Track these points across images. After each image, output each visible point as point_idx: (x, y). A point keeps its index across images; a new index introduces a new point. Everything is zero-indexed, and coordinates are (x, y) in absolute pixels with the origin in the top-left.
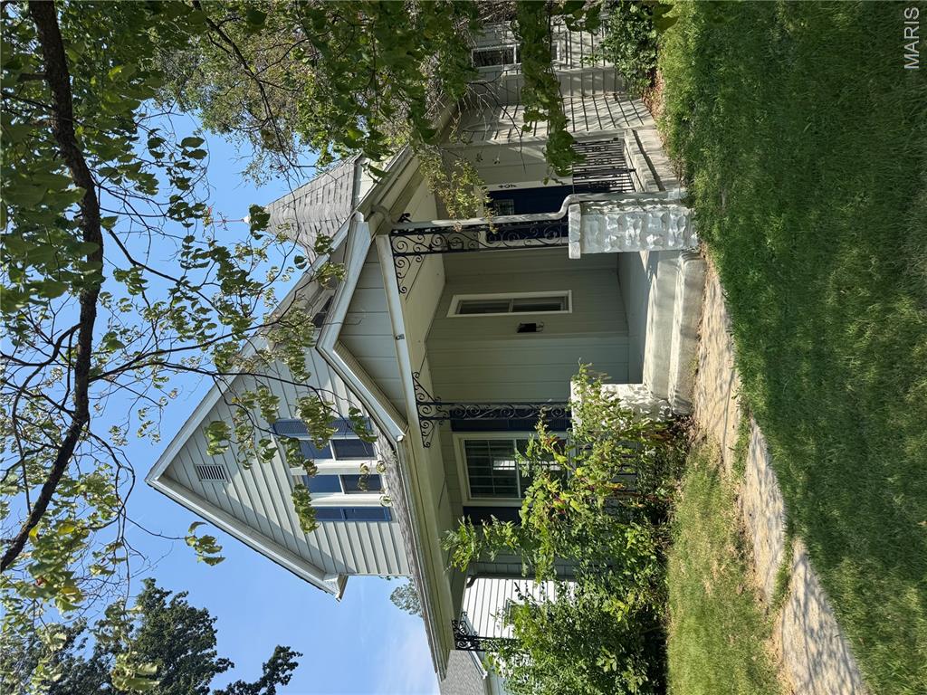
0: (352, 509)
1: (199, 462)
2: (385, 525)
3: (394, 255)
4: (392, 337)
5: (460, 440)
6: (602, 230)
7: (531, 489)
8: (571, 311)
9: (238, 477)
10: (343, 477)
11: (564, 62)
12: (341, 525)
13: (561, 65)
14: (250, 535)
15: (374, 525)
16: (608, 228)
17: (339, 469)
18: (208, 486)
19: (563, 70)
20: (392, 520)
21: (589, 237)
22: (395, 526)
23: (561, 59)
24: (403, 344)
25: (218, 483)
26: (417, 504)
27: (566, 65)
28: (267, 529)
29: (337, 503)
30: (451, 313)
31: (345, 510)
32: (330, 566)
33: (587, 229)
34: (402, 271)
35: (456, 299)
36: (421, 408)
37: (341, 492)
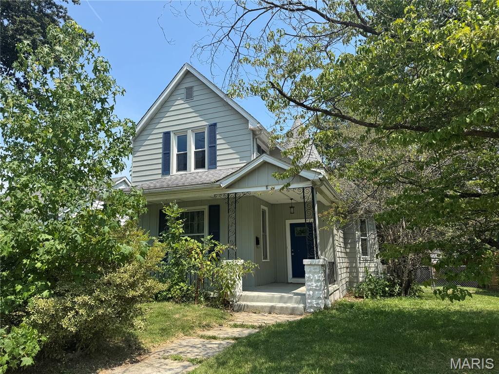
0: (169, 156)
1: (195, 89)
2: (160, 171)
3: (303, 188)
4: (267, 184)
9: (187, 106)
10: (186, 153)
11: (361, 259)
12: (161, 151)
13: (360, 258)
14: (156, 108)
15: (160, 166)
16: (316, 275)
17: (190, 152)
18: (182, 91)
19: (358, 259)
20: (163, 175)
21: (312, 268)
22: (160, 176)
23: (362, 258)
24: (264, 189)
25: (184, 96)
27: (360, 260)
28: (159, 116)
29: (173, 150)
30: (262, 207)
31: (169, 154)
32: (138, 144)
33: (315, 267)
34: (296, 191)
35: (266, 209)
36: (234, 195)
37: (178, 152)
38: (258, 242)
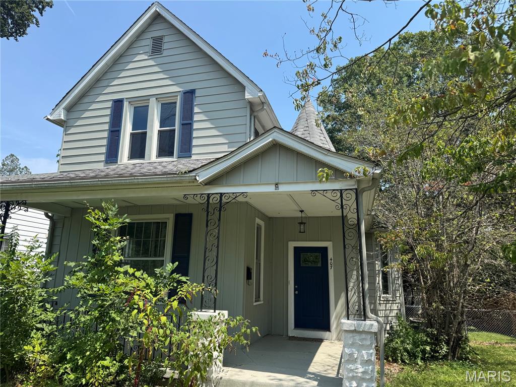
0: (119, 136)
1: (166, 39)
2: (103, 158)
3: (341, 190)
4: (277, 182)
5: (168, 219)
6: (363, 347)
7: (145, 276)
8: (255, 304)
9: (152, 63)
10: (146, 133)
12: (106, 127)
14: (106, 64)
15: (104, 150)
16: (364, 352)
17: (152, 131)
18: (147, 42)
20: (106, 163)
21: (357, 337)
22: (101, 166)
24: (271, 189)
25: (149, 49)
26: (138, 184)
28: (109, 76)
29: (125, 126)
30: (258, 221)
31: (119, 131)
32: (74, 115)
33: (364, 336)
34: (329, 195)
35: (262, 223)
36: (218, 196)
37: (132, 130)
38: (249, 276)
